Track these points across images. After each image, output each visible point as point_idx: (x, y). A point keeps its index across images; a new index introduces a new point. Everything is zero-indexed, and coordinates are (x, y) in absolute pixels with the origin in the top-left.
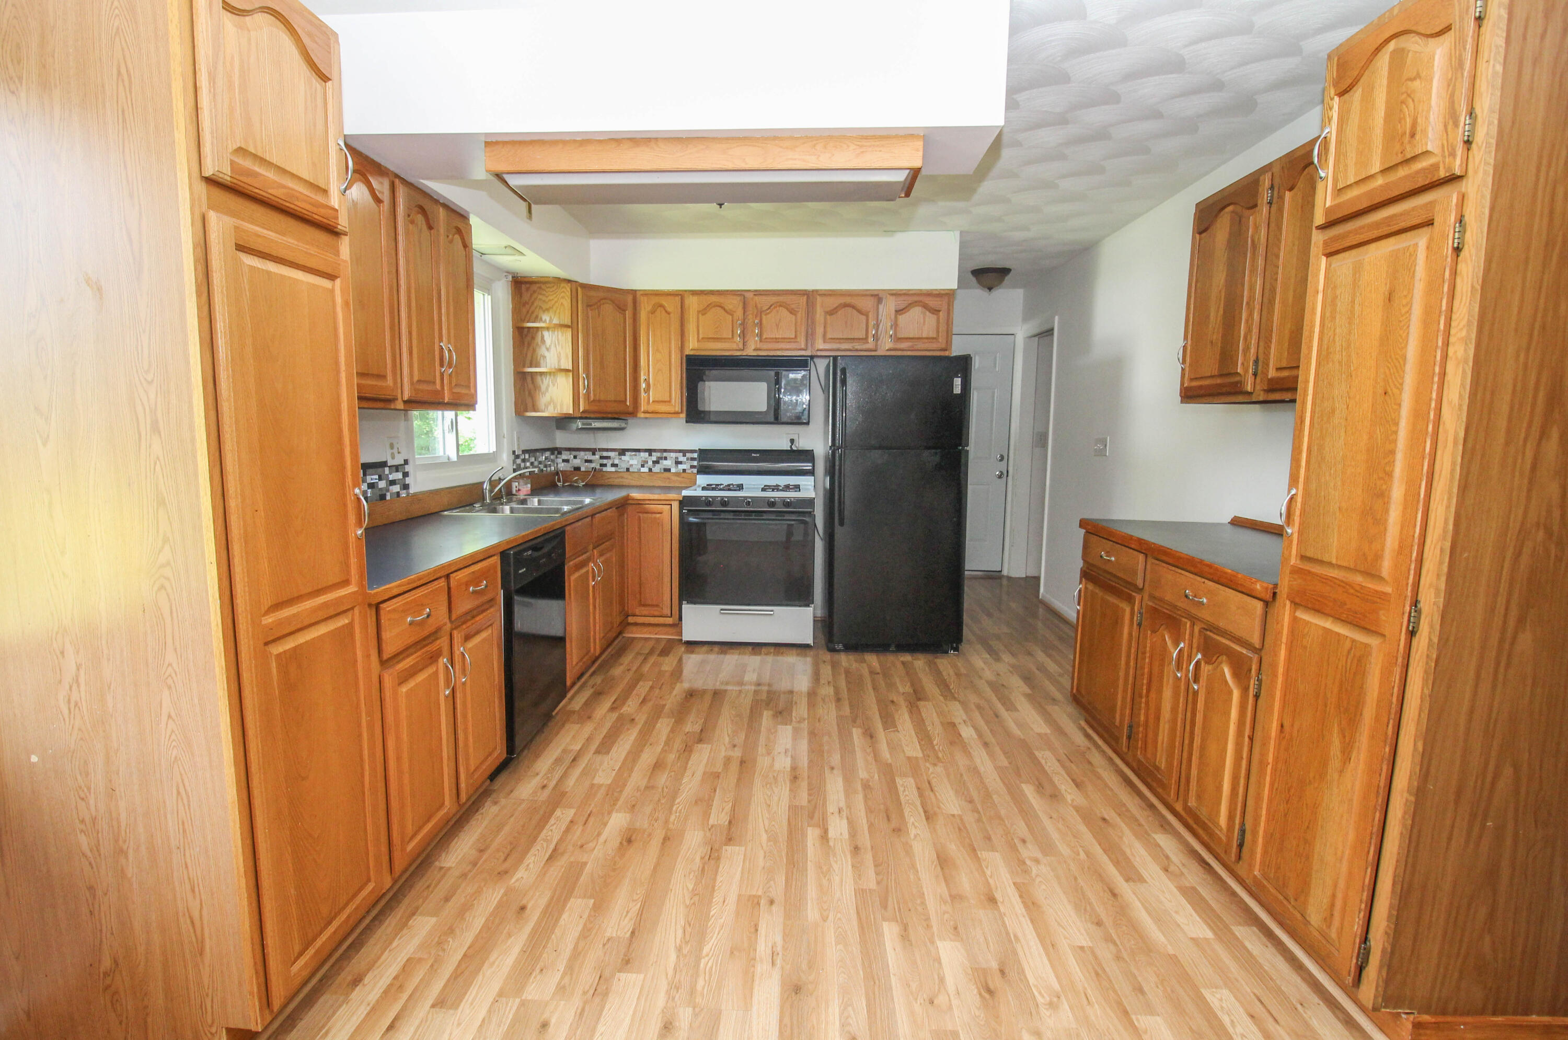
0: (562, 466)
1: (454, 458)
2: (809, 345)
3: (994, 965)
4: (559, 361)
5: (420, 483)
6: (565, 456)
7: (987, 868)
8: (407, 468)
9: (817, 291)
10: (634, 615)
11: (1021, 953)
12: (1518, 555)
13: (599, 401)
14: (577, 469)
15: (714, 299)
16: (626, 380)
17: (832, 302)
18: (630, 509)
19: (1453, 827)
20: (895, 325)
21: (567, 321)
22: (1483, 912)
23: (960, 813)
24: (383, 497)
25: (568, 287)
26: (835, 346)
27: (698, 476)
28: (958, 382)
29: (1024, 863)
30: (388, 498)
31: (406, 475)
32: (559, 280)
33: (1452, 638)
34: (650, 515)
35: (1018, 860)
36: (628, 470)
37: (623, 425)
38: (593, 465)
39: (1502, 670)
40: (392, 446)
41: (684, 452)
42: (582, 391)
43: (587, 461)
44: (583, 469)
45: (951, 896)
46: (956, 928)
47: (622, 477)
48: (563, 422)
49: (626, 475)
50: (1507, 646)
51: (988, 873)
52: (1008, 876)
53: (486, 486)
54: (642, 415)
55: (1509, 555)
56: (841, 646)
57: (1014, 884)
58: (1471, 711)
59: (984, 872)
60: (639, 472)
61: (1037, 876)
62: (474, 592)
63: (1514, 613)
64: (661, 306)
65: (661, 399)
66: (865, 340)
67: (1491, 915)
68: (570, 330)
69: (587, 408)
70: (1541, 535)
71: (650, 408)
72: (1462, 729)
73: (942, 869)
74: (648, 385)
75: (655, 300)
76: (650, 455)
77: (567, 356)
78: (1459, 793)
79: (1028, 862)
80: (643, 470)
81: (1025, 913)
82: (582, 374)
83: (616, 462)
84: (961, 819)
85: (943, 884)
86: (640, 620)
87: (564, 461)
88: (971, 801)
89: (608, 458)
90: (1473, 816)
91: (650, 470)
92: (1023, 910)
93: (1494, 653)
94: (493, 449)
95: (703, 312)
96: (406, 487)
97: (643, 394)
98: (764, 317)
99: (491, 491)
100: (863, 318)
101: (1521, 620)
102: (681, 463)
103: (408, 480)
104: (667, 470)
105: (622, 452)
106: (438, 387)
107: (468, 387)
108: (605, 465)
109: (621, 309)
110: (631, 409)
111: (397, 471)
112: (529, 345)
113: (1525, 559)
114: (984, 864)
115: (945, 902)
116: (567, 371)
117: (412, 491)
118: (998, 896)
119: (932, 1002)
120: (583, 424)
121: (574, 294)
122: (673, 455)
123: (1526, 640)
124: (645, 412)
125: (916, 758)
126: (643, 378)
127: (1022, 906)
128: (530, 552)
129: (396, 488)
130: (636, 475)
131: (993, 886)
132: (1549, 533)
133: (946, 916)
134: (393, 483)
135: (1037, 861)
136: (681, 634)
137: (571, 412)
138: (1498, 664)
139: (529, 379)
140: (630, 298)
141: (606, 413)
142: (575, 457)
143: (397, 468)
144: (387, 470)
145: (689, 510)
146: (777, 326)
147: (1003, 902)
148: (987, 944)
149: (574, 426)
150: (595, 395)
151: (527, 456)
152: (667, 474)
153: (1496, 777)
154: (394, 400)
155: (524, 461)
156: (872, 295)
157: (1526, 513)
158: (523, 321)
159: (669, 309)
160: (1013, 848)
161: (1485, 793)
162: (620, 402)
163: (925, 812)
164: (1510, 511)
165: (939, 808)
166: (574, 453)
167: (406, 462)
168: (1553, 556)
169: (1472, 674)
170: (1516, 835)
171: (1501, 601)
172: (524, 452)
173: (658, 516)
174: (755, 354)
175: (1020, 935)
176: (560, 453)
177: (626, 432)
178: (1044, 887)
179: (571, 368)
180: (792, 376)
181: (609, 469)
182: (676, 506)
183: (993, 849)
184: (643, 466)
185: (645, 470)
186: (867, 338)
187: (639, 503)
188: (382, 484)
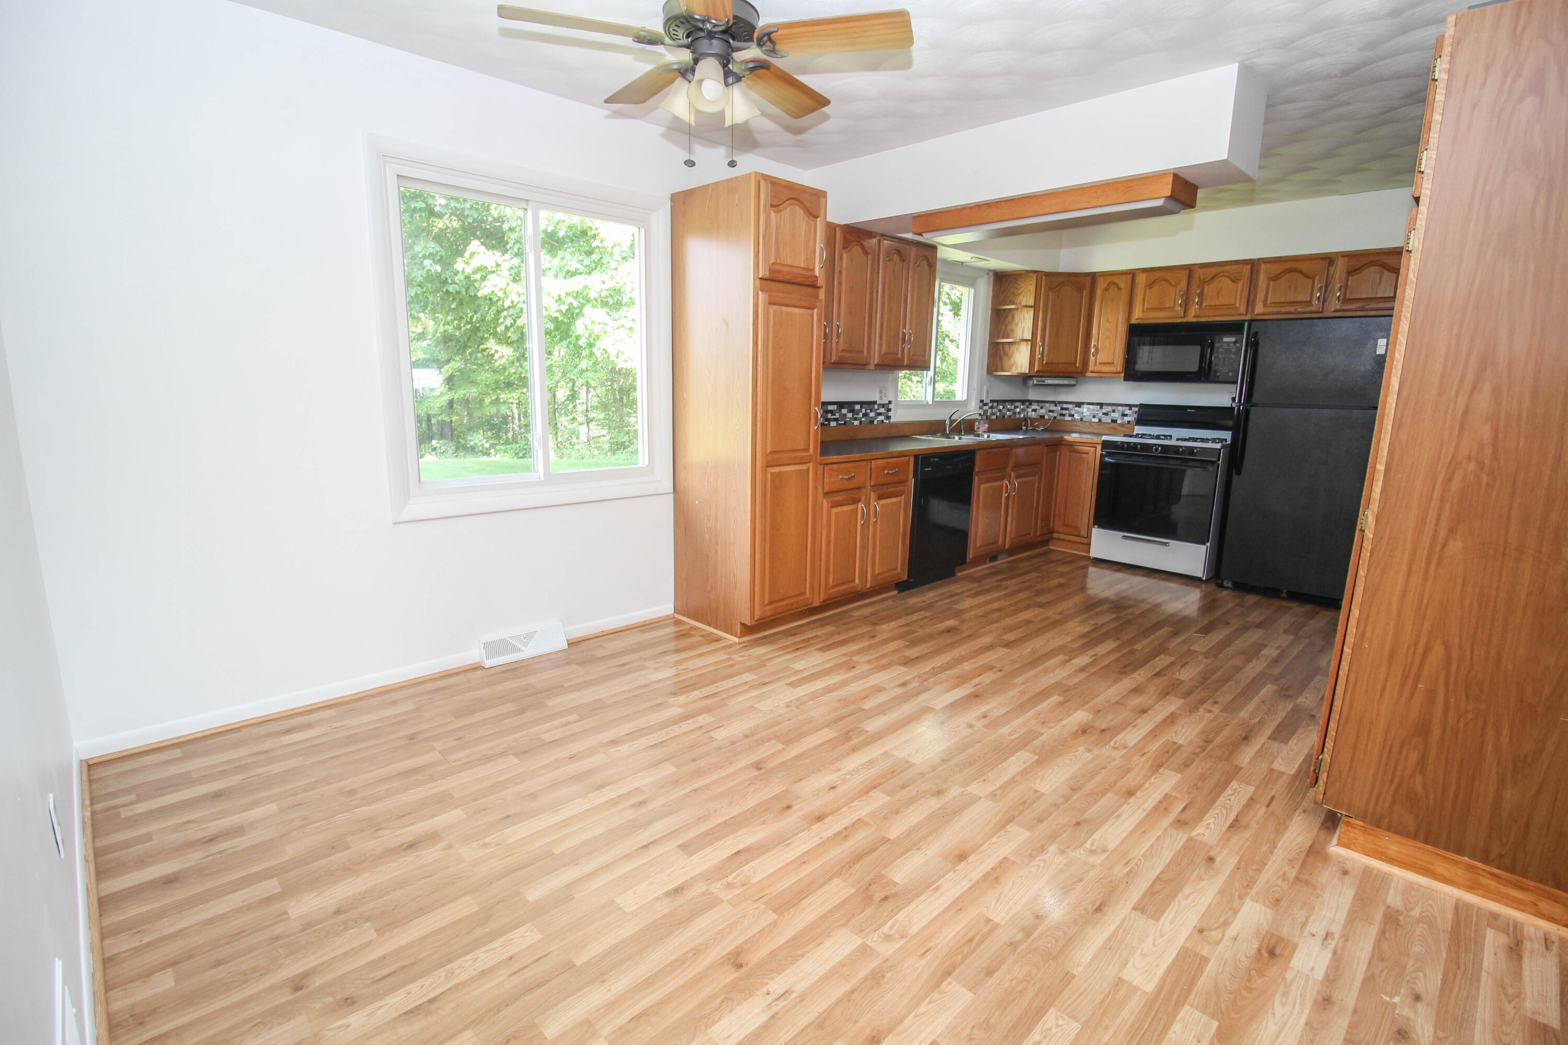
0: (1032, 415)
1: (930, 402)
2: (1250, 309)
4: (1023, 334)
5: (898, 416)
6: (1034, 406)
8: (890, 406)
9: (1263, 259)
10: (1058, 533)
12: (1449, 480)
13: (1052, 363)
14: (1042, 417)
15: (1160, 274)
16: (1077, 349)
17: (1277, 269)
18: (1064, 448)
19: (1386, 680)
20: (1344, 287)
21: (1031, 303)
22: (1414, 756)
24: (872, 422)
25: (1034, 276)
26: (1275, 310)
27: (1136, 427)
28: (1382, 342)
30: (875, 423)
31: (889, 410)
32: (1028, 272)
33: (1386, 537)
34: (1078, 455)
36: (1081, 419)
37: (1073, 382)
38: (1055, 415)
39: (1433, 567)
40: (881, 392)
41: (1130, 406)
42: (1038, 356)
43: (1050, 411)
44: (1046, 417)
47: (1076, 426)
48: (1024, 379)
49: (1079, 423)
50: (1439, 547)
53: (947, 422)
54: (1090, 374)
55: (1440, 479)
56: (1230, 585)
58: (1404, 595)
60: (1091, 422)
62: (887, 473)
63: (1444, 524)
64: (1115, 284)
65: (1106, 361)
66: (1309, 303)
67: (1422, 760)
68: (1033, 309)
69: (1040, 369)
70: (1472, 465)
71: (1097, 368)
72: (1395, 606)
74: (1097, 350)
75: (1109, 280)
76: (1101, 408)
77: (1029, 329)
78: (1392, 656)
80: (1094, 420)
82: (1039, 343)
83: (1073, 412)
86: (1063, 536)
87: (1033, 410)
89: (1067, 409)
90: (1405, 677)
91: (1100, 420)
93: (1425, 552)
94: (965, 398)
95: (1150, 285)
96: (889, 418)
97: (1092, 358)
98: (1206, 287)
99: (950, 426)
100: (1310, 281)
101: (1452, 531)
102: (1126, 415)
103: (890, 414)
104: (1114, 421)
105: (1079, 405)
106: (899, 355)
107: (924, 356)
108: (1064, 415)
109: (1080, 289)
110: (1080, 370)
111: (883, 407)
112: (1004, 321)
113: (1455, 485)
116: (1027, 340)
117: (892, 420)
120: (1038, 381)
121: (1039, 279)
122: (1120, 408)
123: (1456, 546)
124: (1092, 372)
126: (1093, 343)
128: (937, 460)
129: (881, 418)
130: (1087, 424)
132: (1481, 465)
134: (880, 414)
136: (1089, 552)
137: (1027, 372)
138: (1428, 562)
139: (1001, 347)
140: (1089, 279)
141: (1059, 372)
142: (1042, 408)
143: (883, 406)
144: (876, 407)
145: (1107, 452)
146: (1218, 294)
149: (1031, 383)
150: (1048, 358)
151: (995, 404)
152: (1113, 425)
153: (1427, 650)
154: (868, 364)
155: (992, 408)
156: (1322, 259)
157: (1458, 446)
158: (1001, 304)
159: (1122, 287)
161: (1417, 660)
162: (1070, 363)
164: (1442, 445)
166: (1041, 405)
167: (890, 402)
168: (1484, 484)
169: (1404, 567)
170: (1447, 702)
171: (1432, 514)
172: (992, 401)
173: (1084, 455)
174: (1194, 320)
176: (1030, 404)
177: (1077, 387)
179: (1030, 338)
180: (1226, 339)
181: (1067, 418)
182: (1099, 447)
184: (1094, 417)
185: (1096, 420)
186: (1310, 302)
187: (1071, 445)
188: (872, 414)
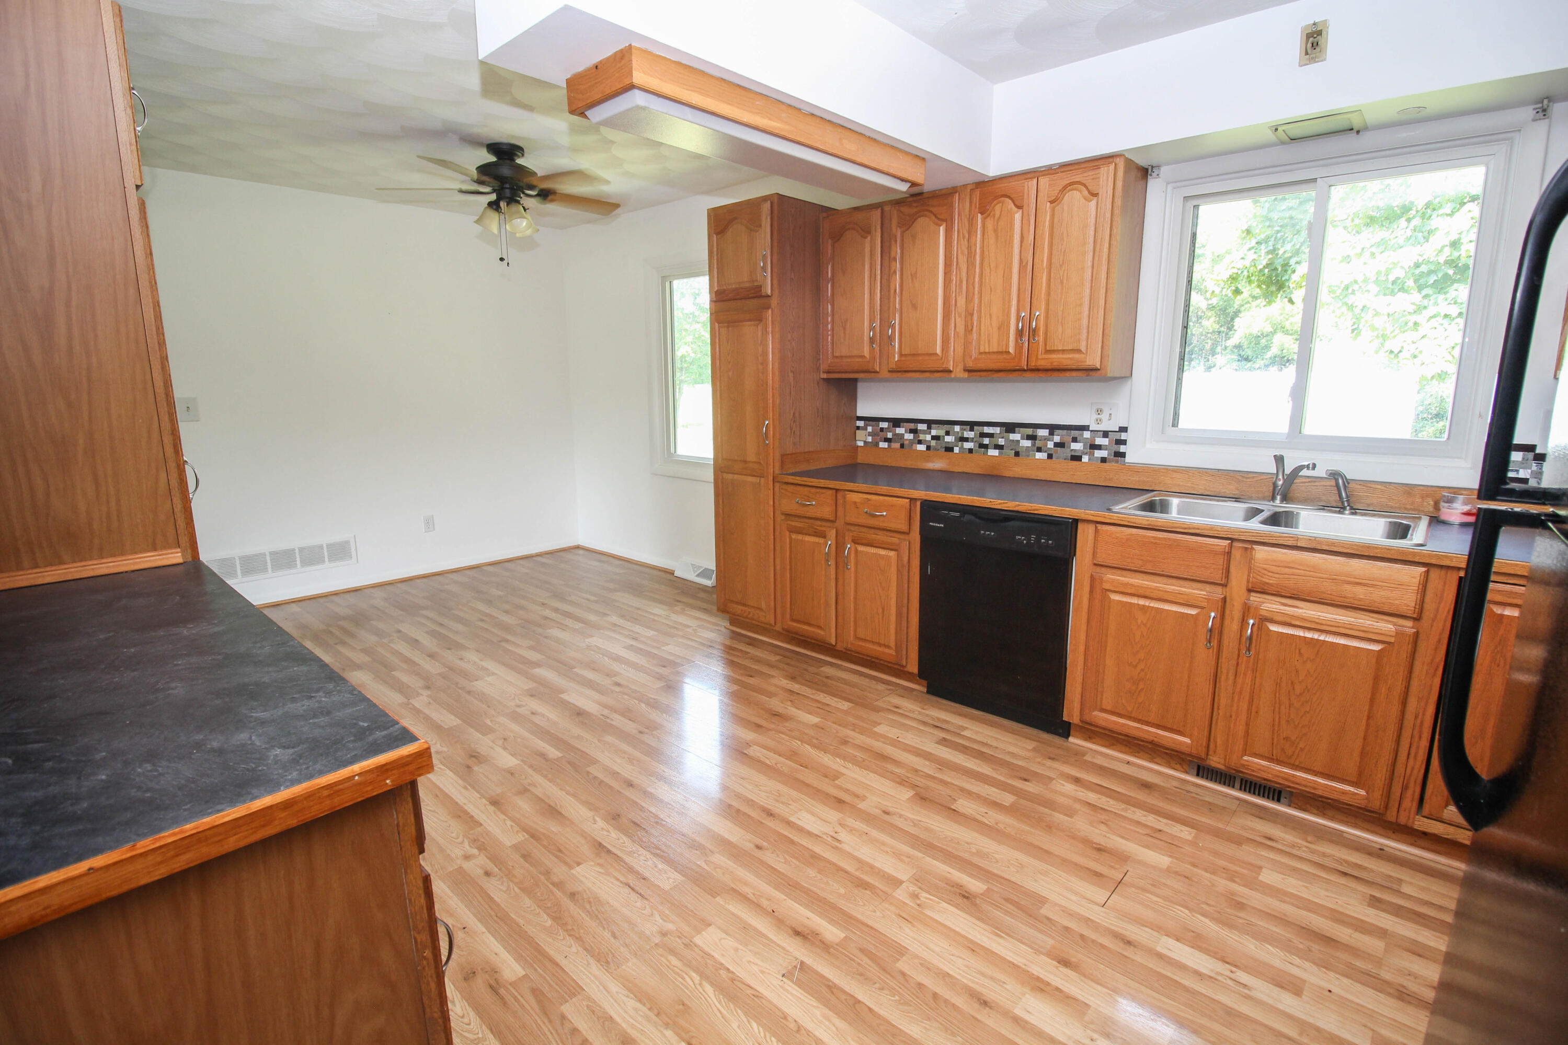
3: (476, 768)
7: (512, 826)
11: (461, 782)
23: (573, 871)
29: (479, 849)
35: (485, 850)
45: (529, 790)
46: (512, 774)
51: (509, 823)
52: (489, 828)
57: (481, 825)
59: (513, 821)
61: (462, 843)
73: (550, 806)
79: (475, 851)
81: (464, 806)
84: (566, 863)
85: (540, 795)
88: (572, 895)
92: (466, 808)
114: (516, 828)
115: (530, 784)
118: (492, 809)
119: (505, 739)
125: (699, 932)
127: (469, 810)
131: (499, 813)
133: (523, 777)
135: (467, 857)
147: (485, 806)
148: (485, 776)
160: (495, 859)
163: (609, 852)
165: (600, 865)
175: (463, 790)
178: (454, 835)
183: (516, 847)
